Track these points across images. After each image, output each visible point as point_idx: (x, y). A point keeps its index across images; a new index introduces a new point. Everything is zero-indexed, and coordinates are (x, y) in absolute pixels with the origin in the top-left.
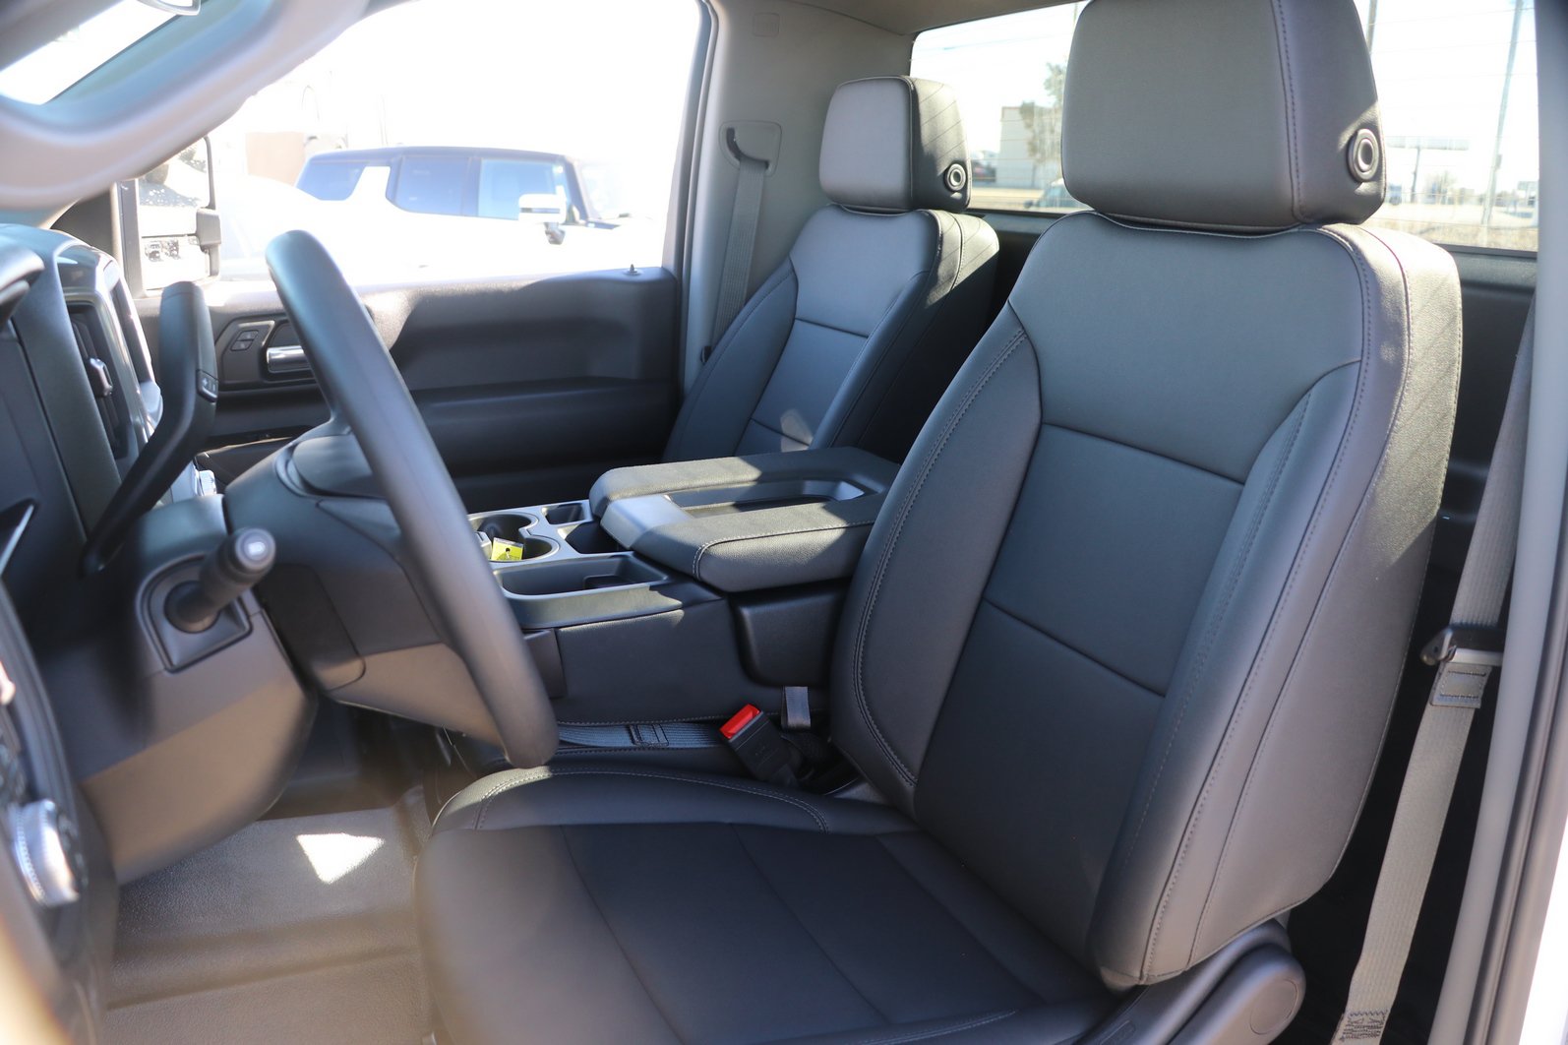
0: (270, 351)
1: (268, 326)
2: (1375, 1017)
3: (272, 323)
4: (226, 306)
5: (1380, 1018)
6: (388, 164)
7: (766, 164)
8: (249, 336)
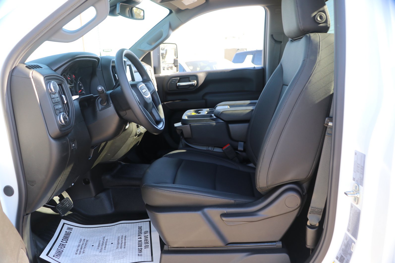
0: (178, 84)
1: (178, 79)
2: (319, 210)
3: (179, 78)
4: (170, 75)
5: (320, 210)
6: (252, 54)
7: (281, 42)
8: (174, 81)
